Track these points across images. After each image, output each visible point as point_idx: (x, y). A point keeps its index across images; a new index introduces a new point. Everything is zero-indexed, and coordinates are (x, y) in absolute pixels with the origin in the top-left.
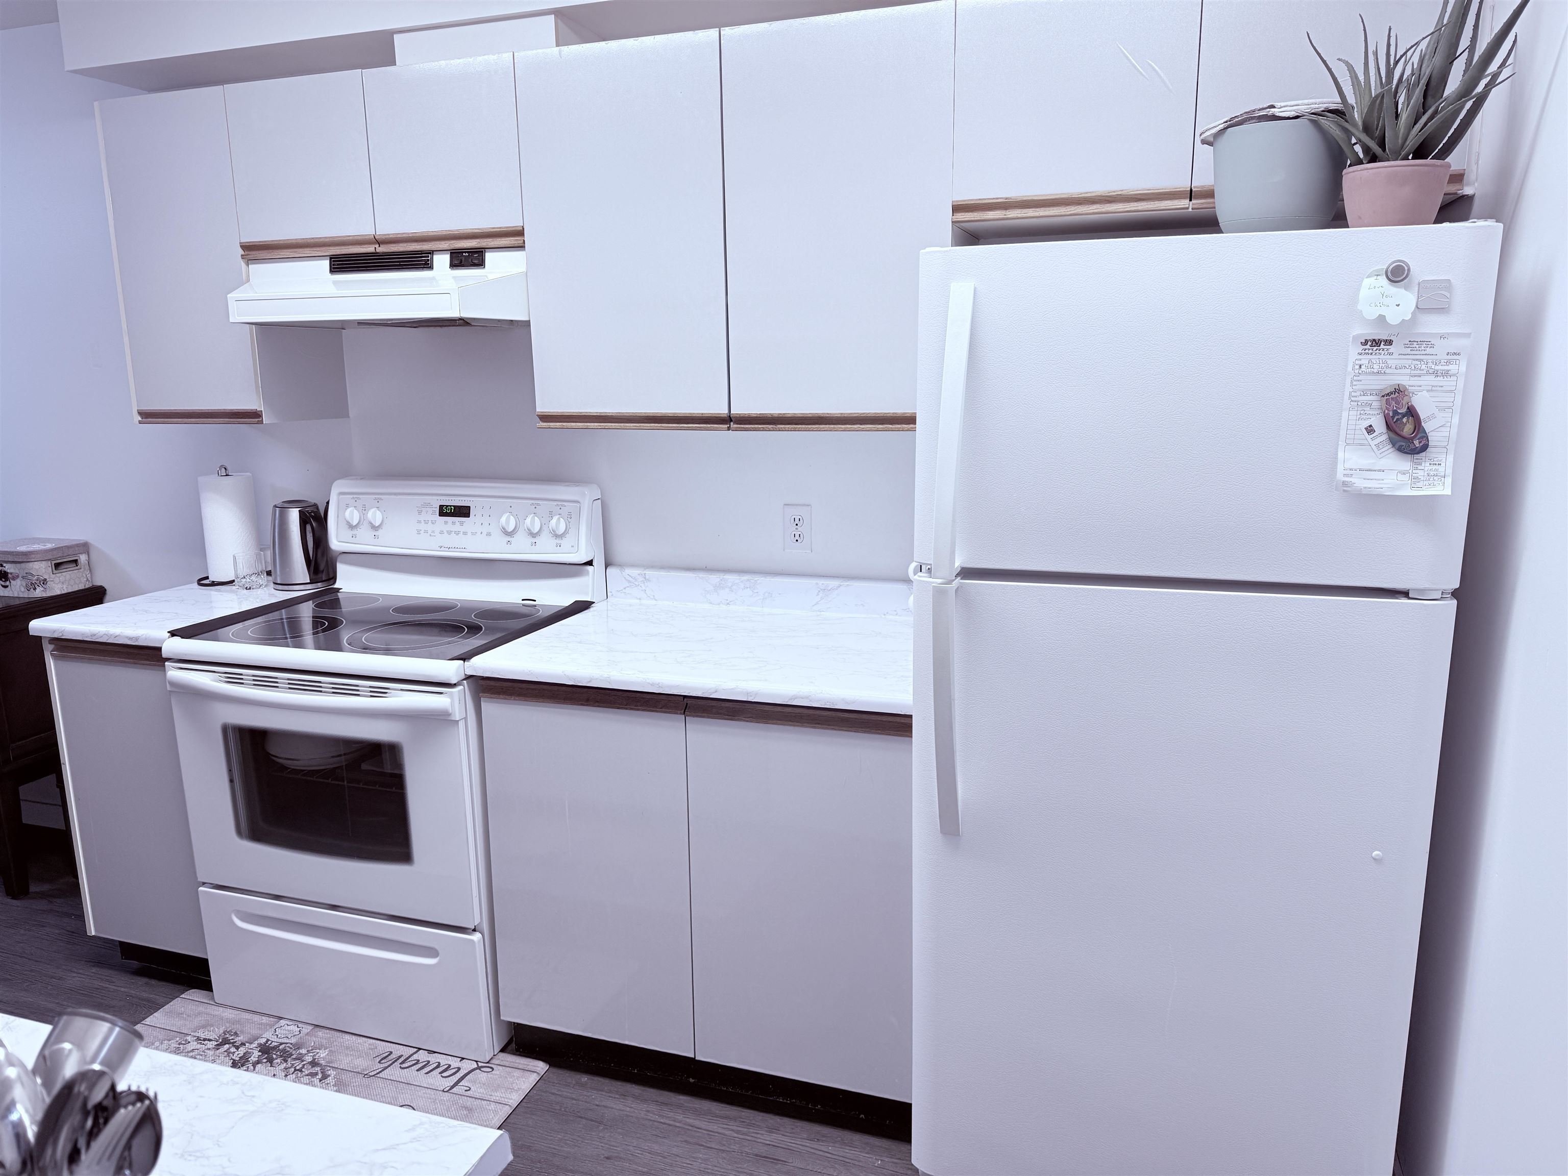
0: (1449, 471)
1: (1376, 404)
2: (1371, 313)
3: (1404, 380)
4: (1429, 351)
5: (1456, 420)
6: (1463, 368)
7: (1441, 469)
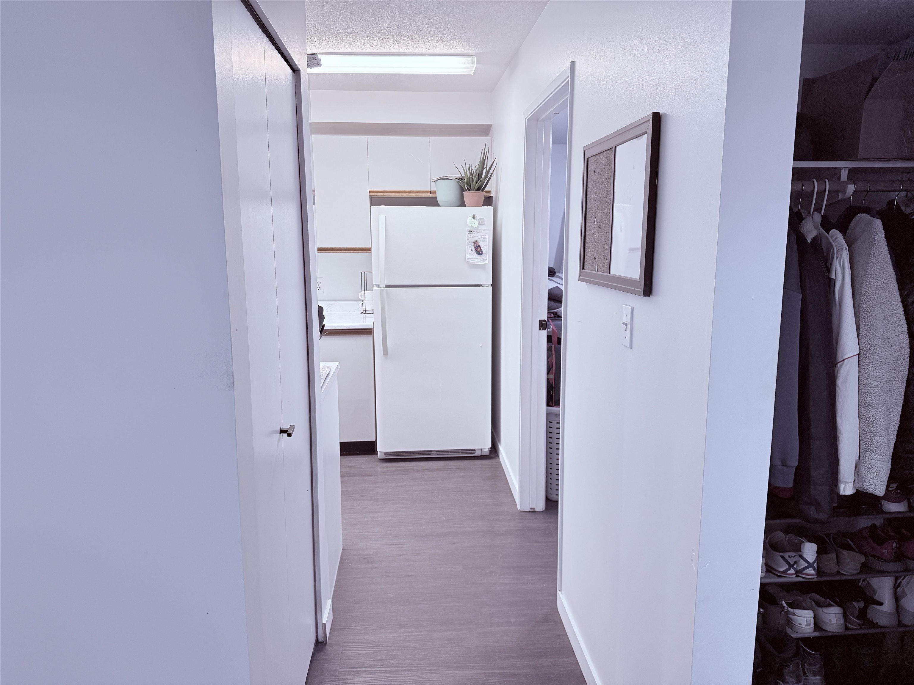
0: (487, 259)
1: (473, 244)
2: (470, 225)
3: (477, 240)
4: (481, 233)
5: (488, 248)
6: (488, 237)
7: (486, 258)
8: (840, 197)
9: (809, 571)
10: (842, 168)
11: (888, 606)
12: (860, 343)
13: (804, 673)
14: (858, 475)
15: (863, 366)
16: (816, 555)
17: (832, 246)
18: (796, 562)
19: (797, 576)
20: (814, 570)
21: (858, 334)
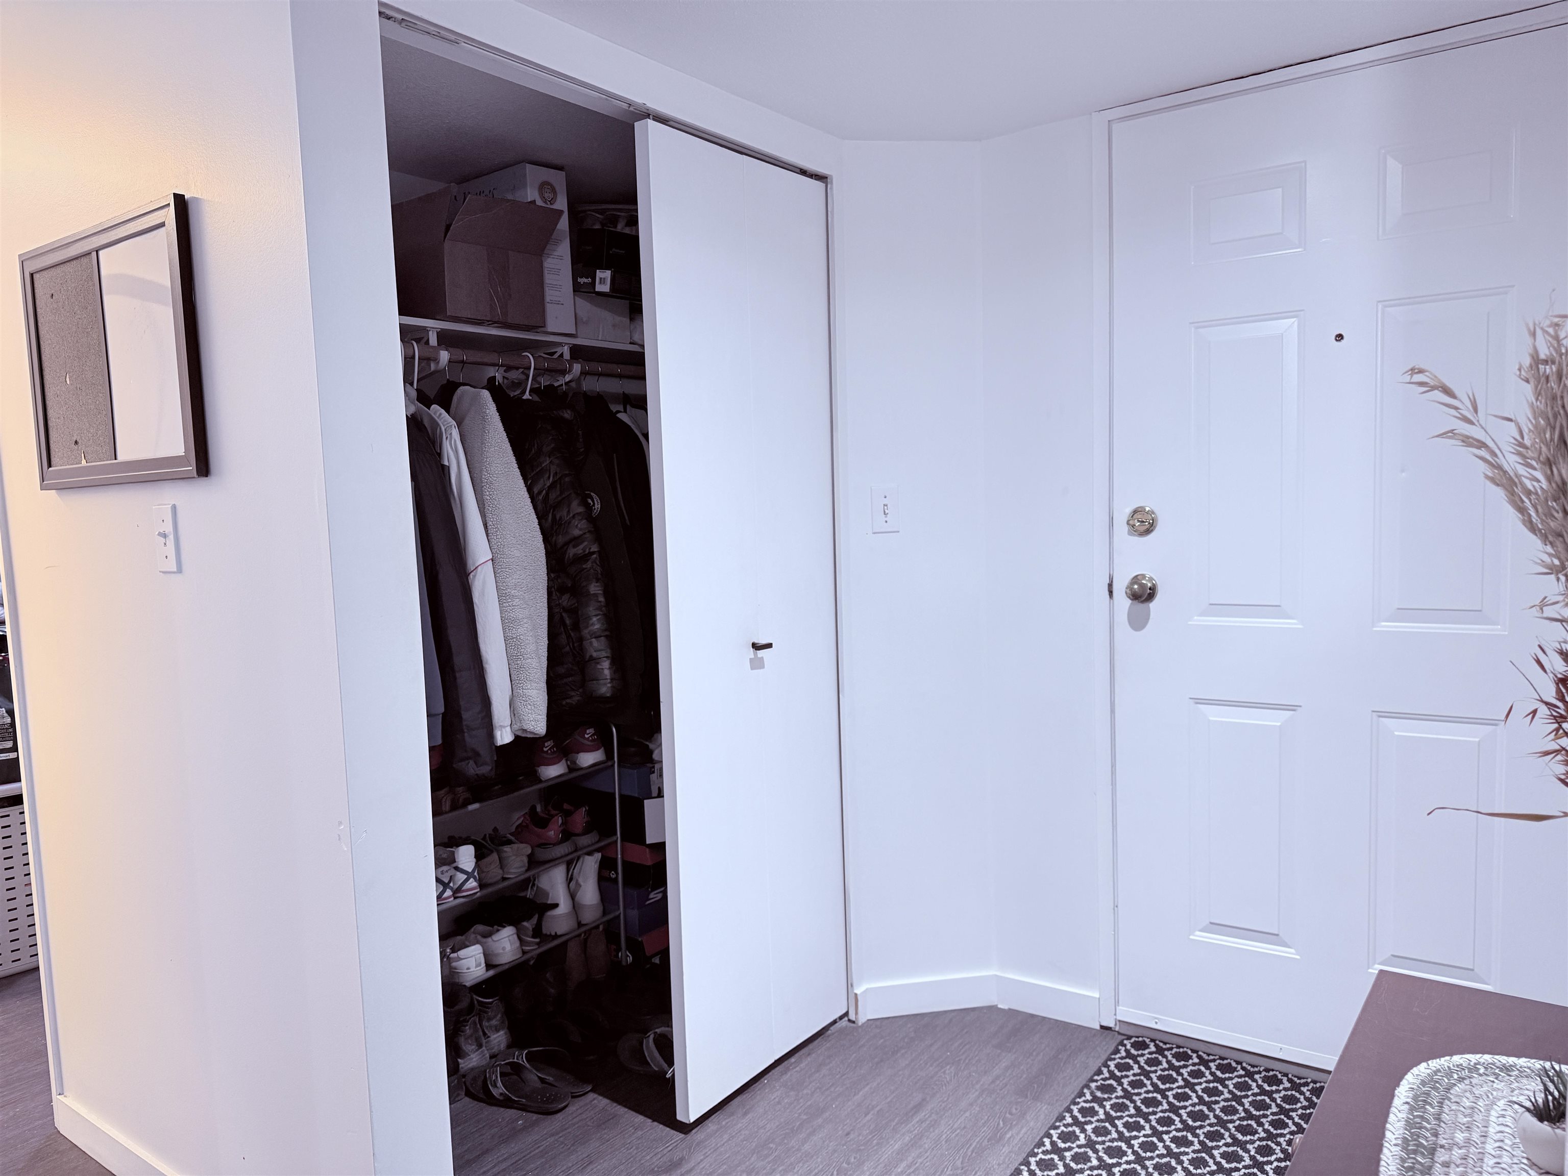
8: (433, 367)
9: (470, 884)
10: (429, 329)
11: (564, 907)
12: (491, 545)
13: (485, 1034)
14: (515, 715)
15: (499, 573)
16: (474, 860)
17: (438, 425)
18: (451, 878)
19: (455, 898)
20: (475, 881)
21: (487, 536)
